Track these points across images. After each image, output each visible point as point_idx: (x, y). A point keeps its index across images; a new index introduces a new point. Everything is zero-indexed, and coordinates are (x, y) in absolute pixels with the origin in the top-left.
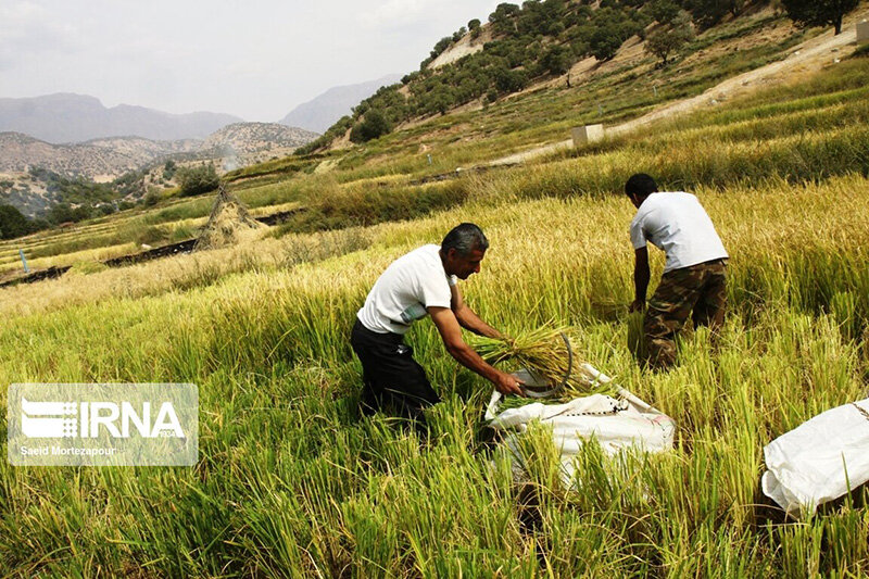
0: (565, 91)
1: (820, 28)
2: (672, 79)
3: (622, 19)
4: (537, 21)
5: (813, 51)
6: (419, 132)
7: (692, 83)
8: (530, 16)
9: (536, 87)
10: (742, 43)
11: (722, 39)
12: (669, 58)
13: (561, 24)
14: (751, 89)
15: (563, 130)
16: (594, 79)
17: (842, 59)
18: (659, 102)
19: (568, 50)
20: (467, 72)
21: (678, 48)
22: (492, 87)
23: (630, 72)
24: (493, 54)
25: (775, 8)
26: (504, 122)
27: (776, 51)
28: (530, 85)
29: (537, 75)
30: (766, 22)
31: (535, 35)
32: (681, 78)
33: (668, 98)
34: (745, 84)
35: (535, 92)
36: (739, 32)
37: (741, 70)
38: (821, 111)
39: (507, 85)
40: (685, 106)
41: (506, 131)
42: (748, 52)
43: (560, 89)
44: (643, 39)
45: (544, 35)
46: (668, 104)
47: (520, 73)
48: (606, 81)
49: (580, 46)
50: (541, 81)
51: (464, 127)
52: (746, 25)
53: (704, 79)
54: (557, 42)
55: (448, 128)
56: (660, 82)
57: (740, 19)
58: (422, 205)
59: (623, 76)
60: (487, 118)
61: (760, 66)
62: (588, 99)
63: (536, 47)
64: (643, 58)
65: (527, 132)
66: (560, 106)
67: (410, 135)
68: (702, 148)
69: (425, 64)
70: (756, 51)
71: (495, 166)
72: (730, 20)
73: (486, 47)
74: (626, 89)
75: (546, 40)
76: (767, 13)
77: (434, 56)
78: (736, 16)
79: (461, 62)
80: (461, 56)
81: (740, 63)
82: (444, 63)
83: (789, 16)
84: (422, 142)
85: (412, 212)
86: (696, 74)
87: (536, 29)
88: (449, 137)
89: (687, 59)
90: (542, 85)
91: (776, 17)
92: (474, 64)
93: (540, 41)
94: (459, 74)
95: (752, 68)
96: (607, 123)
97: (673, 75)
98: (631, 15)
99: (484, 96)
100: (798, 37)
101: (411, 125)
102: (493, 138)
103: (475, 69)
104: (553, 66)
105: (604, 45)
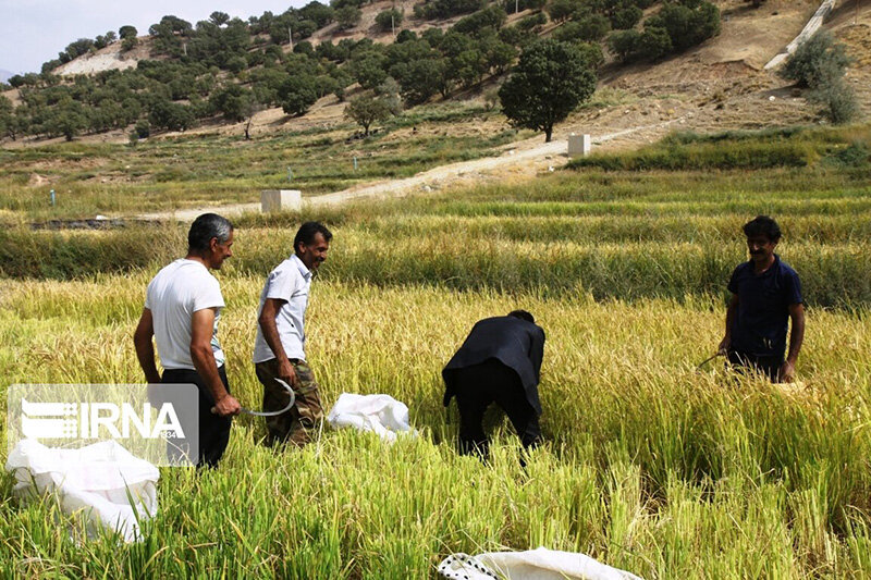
0: (243, 143)
1: (532, 131)
2: (374, 154)
3: (318, 72)
4: (213, 49)
5: (529, 154)
6: (33, 156)
7: (399, 163)
8: (205, 41)
9: (204, 130)
10: (451, 129)
11: (431, 119)
12: (371, 128)
13: (243, 59)
14: (469, 181)
15: (242, 190)
16: (280, 135)
17: (557, 169)
18: (363, 176)
19: (249, 94)
20: (111, 92)
21: (383, 120)
22: (144, 119)
23: (325, 136)
24: (150, 76)
25: (487, 100)
26: (159, 166)
27: (487, 145)
28: (196, 126)
29: (207, 116)
30: (476, 112)
31: (209, 65)
32: (384, 154)
33: (372, 175)
34: (461, 175)
35: (203, 136)
36: (449, 116)
37: (451, 159)
39: (165, 120)
40: (399, 187)
41: (161, 178)
42: (458, 140)
43: (236, 139)
44: (341, 100)
45: (222, 68)
46: (374, 181)
47: (185, 108)
48: (295, 140)
49: (266, 92)
50: (211, 123)
51: (101, 162)
52: (457, 111)
53: (411, 161)
54: (236, 81)
55: (77, 159)
56: (360, 154)
57: (448, 102)
59: (316, 138)
60: (135, 157)
61: (473, 158)
62: (271, 158)
63: (208, 80)
64: (341, 121)
65: (192, 184)
66: (236, 159)
67: (17, 158)
69: (48, 67)
70: (466, 141)
72: (440, 101)
73: (141, 65)
74: (319, 154)
75: (222, 74)
76: (477, 102)
77: (65, 59)
78: (445, 98)
79: (104, 77)
80: (105, 68)
81: (448, 150)
82: (78, 72)
83: (504, 112)
84: (36, 171)
86: (401, 153)
87: (211, 59)
88: (77, 172)
89: (391, 134)
90: (213, 130)
91: (488, 110)
92: (123, 82)
93: (214, 74)
94: (98, 91)
95: (465, 158)
97: (375, 149)
98: (330, 70)
99: (132, 127)
100: (509, 135)
101: (18, 145)
102: (143, 183)
103: (123, 89)
104: (229, 109)
105: (295, 97)
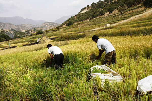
0: (104, 18)
1: (150, 8)
2: (122, 16)
3: (114, 6)
4: (99, 6)
5: (148, 12)
6: (78, 24)
7: (126, 17)
8: (98, 5)
9: (99, 17)
10: (135, 10)
11: (132, 9)
12: (122, 13)
13: (103, 6)
14: (137, 18)
15: (103, 25)
16: (109, 16)
18: (120, 20)
19: (104, 11)
20: (87, 14)
21: (124, 11)
22: (91, 17)
23: (115, 15)
24: (91, 11)
25: (141, 4)
26: (93, 23)
27: (141, 12)
28: (97, 17)
29: (99, 15)
30: (140, 7)
31: (99, 8)
32: (124, 16)
33: (122, 20)
34: (136, 18)
35: (98, 18)
37: (135, 15)
38: (149, 23)
39: (93, 17)
40: (125, 21)
41: (93, 25)
42: (136, 12)
43: (103, 18)
44: (118, 9)
46: (122, 21)
47: (96, 15)
48: (111, 16)
49: (107, 10)
50: (99, 16)
51: (86, 24)
52: (136, 7)
53: (128, 17)
54: (102, 9)
55: (83, 24)
56: (120, 17)
57: (135, 6)
58: (78, 37)
59: (114, 16)
60: (90, 22)
61: (138, 14)
62: (108, 20)
63: (99, 10)
64: (117, 13)
65: (97, 25)
66: (103, 20)
67: (76, 25)
68: (128, 29)
69: (79, 13)
70: (138, 12)
71: (91, 31)
72: (133, 6)
73: (90, 10)
74: (114, 18)
75: (100, 9)
76: (140, 5)
77: (81, 11)
78: (134, 6)
79: (85, 12)
80: (86, 11)
81: (135, 14)
82: (82, 13)
83: (144, 6)
84: (78, 26)
85: (76, 38)
86: (127, 16)
87: (99, 7)
88: (83, 25)
89: (125, 13)
90: (100, 17)
91: (142, 6)
92: (88, 13)
93: (99, 9)
94: (85, 15)
95: (137, 15)
96: (111, 24)
97: (123, 16)
98: (116, 5)
99: (89, 18)
100: (145, 9)
101: (77, 23)
102: (91, 26)
103: (88, 14)
104: (101, 13)
105: (111, 10)
